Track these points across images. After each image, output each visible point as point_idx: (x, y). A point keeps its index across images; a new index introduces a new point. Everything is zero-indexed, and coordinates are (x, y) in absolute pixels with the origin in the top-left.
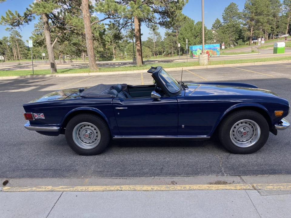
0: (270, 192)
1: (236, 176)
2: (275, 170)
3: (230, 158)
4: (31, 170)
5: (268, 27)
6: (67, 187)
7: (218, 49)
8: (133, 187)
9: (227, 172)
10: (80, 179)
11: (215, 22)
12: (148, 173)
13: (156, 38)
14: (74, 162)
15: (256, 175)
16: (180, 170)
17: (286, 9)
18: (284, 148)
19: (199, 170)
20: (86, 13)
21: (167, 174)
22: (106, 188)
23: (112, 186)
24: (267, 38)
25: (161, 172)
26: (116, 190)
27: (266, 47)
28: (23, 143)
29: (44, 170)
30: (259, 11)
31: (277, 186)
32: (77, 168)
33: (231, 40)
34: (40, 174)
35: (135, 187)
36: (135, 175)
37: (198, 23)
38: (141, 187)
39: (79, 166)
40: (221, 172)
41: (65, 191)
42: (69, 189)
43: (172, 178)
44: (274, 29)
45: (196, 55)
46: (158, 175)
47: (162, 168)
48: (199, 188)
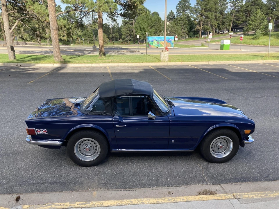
0: (247, 201)
1: (217, 184)
2: (244, 178)
3: (209, 167)
4: (37, 183)
5: (215, 23)
6: (83, 202)
7: (172, 42)
8: (141, 200)
9: (210, 181)
10: (88, 192)
11: (169, 13)
12: (146, 184)
13: (113, 25)
14: (77, 174)
15: (232, 183)
16: (172, 180)
17: (231, 7)
18: (248, 156)
19: (187, 179)
20: (51, 3)
21: (163, 185)
22: (118, 202)
23: (123, 200)
24: (214, 33)
25: (157, 183)
26: (127, 204)
27: (214, 41)
28: (17, 153)
29: (51, 183)
30: (208, 8)
31: (251, 195)
32: (81, 180)
33: (184, 32)
34: (48, 188)
35: (143, 200)
36: (136, 186)
37: (153, 13)
38: (147, 200)
39: (83, 179)
40: (205, 181)
41: (83, 208)
42: (86, 205)
43: (167, 189)
44: (220, 25)
45: (152, 45)
46: (155, 186)
47: (157, 179)
48: (195, 199)
